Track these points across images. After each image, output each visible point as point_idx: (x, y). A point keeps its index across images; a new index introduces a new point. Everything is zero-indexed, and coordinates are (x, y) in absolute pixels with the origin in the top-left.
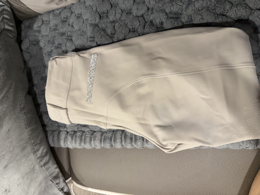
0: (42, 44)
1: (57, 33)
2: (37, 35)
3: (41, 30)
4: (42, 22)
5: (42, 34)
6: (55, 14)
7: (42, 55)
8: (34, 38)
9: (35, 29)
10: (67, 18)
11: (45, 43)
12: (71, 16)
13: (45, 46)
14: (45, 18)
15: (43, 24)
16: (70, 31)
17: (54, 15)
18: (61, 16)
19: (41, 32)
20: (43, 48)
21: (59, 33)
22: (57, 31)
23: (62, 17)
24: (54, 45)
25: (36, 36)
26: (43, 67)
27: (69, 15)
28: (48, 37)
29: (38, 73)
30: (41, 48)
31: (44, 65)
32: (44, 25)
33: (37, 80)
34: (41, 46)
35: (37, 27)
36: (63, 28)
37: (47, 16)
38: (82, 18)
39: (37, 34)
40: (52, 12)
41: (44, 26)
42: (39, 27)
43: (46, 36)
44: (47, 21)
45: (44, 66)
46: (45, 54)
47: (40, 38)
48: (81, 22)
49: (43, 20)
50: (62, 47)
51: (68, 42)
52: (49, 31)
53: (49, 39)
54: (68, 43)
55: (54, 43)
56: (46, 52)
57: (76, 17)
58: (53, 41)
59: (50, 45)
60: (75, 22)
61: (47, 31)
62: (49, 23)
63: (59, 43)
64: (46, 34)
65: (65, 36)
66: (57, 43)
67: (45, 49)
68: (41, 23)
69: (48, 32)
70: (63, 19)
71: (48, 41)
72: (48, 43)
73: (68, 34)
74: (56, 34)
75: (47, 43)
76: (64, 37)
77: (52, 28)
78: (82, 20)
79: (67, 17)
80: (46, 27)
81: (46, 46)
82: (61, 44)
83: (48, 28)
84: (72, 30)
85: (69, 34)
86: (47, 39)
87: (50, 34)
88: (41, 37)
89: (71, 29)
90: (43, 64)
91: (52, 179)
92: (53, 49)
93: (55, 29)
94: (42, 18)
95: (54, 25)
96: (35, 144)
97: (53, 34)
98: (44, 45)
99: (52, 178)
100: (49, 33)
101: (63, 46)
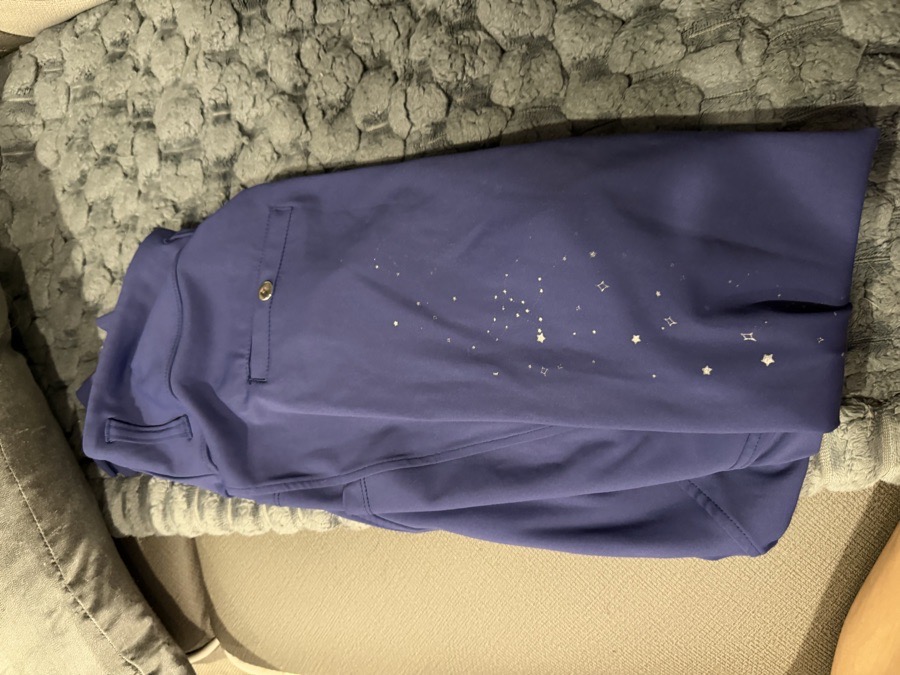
0: (45, 156)
1: (94, 105)
2: (23, 123)
3: (37, 99)
4: (33, 69)
5: (43, 116)
6: (82, 33)
7: (54, 197)
8: (13, 137)
9: (10, 100)
10: (124, 42)
11: (57, 152)
12: (138, 32)
13: (57, 162)
14: (44, 53)
15: (40, 75)
16: (141, 94)
17: (77, 36)
18: (102, 39)
19: (37, 109)
20: (53, 170)
21: (102, 105)
22: (96, 100)
23: (108, 42)
24: (92, 154)
25: (20, 126)
26: (63, 243)
27: (131, 29)
28: (66, 126)
29: (48, 267)
30: (47, 171)
31: (65, 233)
32: (46, 81)
33: (46, 294)
34: (45, 164)
35: (19, 89)
36: (113, 83)
37: (50, 42)
38: (178, 35)
39: (21, 119)
40: (69, 26)
41: (45, 84)
42: (27, 89)
43: (58, 123)
44: (53, 63)
45: (66, 240)
46: (64, 191)
47: (36, 133)
48: (177, 53)
49: (37, 64)
50: (121, 160)
51: (137, 135)
52: (65, 101)
53: (70, 134)
54: (137, 141)
55: (90, 147)
56: (67, 182)
57: (156, 36)
58: (85, 139)
59: (77, 155)
60: (156, 57)
61: (57, 101)
62: (63, 71)
63: (108, 143)
64: (58, 114)
65: (127, 116)
66: (99, 146)
67: (59, 174)
68: (32, 76)
69: (64, 107)
70: (110, 49)
71: (66, 141)
72: (69, 149)
73: (137, 106)
74: (94, 111)
75: (62, 149)
76: (123, 119)
77: (77, 90)
78: (181, 44)
79: (123, 40)
80: (53, 88)
81: (61, 162)
82: (117, 146)
83: (62, 89)
84: (149, 89)
85: (140, 103)
86: (64, 134)
87: (70, 114)
88: (40, 129)
89: (145, 83)
90: (61, 233)
91: (132, 659)
92: (87, 168)
93: (87, 93)
94: (32, 53)
95: (82, 77)
96: (51, 536)
97: (83, 113)
98: (55, 156)
99: (130, 656)
100: (67, 110)
101: (124, 155)
